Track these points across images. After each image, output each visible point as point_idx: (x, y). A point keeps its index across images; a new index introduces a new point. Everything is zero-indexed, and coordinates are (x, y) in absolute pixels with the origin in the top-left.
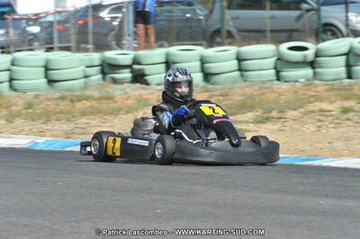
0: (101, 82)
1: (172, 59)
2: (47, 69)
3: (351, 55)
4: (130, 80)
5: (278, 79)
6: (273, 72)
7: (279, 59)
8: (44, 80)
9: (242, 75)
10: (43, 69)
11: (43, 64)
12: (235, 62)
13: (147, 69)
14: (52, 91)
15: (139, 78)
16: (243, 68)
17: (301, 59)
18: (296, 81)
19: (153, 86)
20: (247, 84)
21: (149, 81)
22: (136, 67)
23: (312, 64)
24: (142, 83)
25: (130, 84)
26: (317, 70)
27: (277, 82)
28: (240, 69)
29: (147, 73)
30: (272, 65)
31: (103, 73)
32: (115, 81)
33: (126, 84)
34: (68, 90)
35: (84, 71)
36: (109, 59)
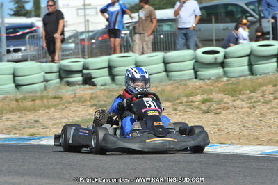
0: (58, 85)
1: (113, 64)
2: (14, 76)
3: (252, 56)
4: (81, 82)
5: (196, 78)
6: (192, 71)
7: (196, 61)
8: (13, 85)
9: (168, 75)
10: (12, 76)
11: (12, 72)
12: (162, 65)
13: (94, 73)
14: (18, 93)
15: (88, 80)
16: (169, 69)
17: (213, 61)
18: (209, 79)
19: (98, 86)
20: (171, 82)
21: (96, 83)
22: (85, 71)
23: (223, 65)
24: (90, 85)
25: (81, 86)
26: (226, 69)
27: (195, 80)
28: (166, 71)
29: (93, 76)
30: (191, 67)
31: (61, 77)
32: (69, 84)
33: (77, 86)
34: (31, 92)
35: (44, 76)
36: (64, 66)
